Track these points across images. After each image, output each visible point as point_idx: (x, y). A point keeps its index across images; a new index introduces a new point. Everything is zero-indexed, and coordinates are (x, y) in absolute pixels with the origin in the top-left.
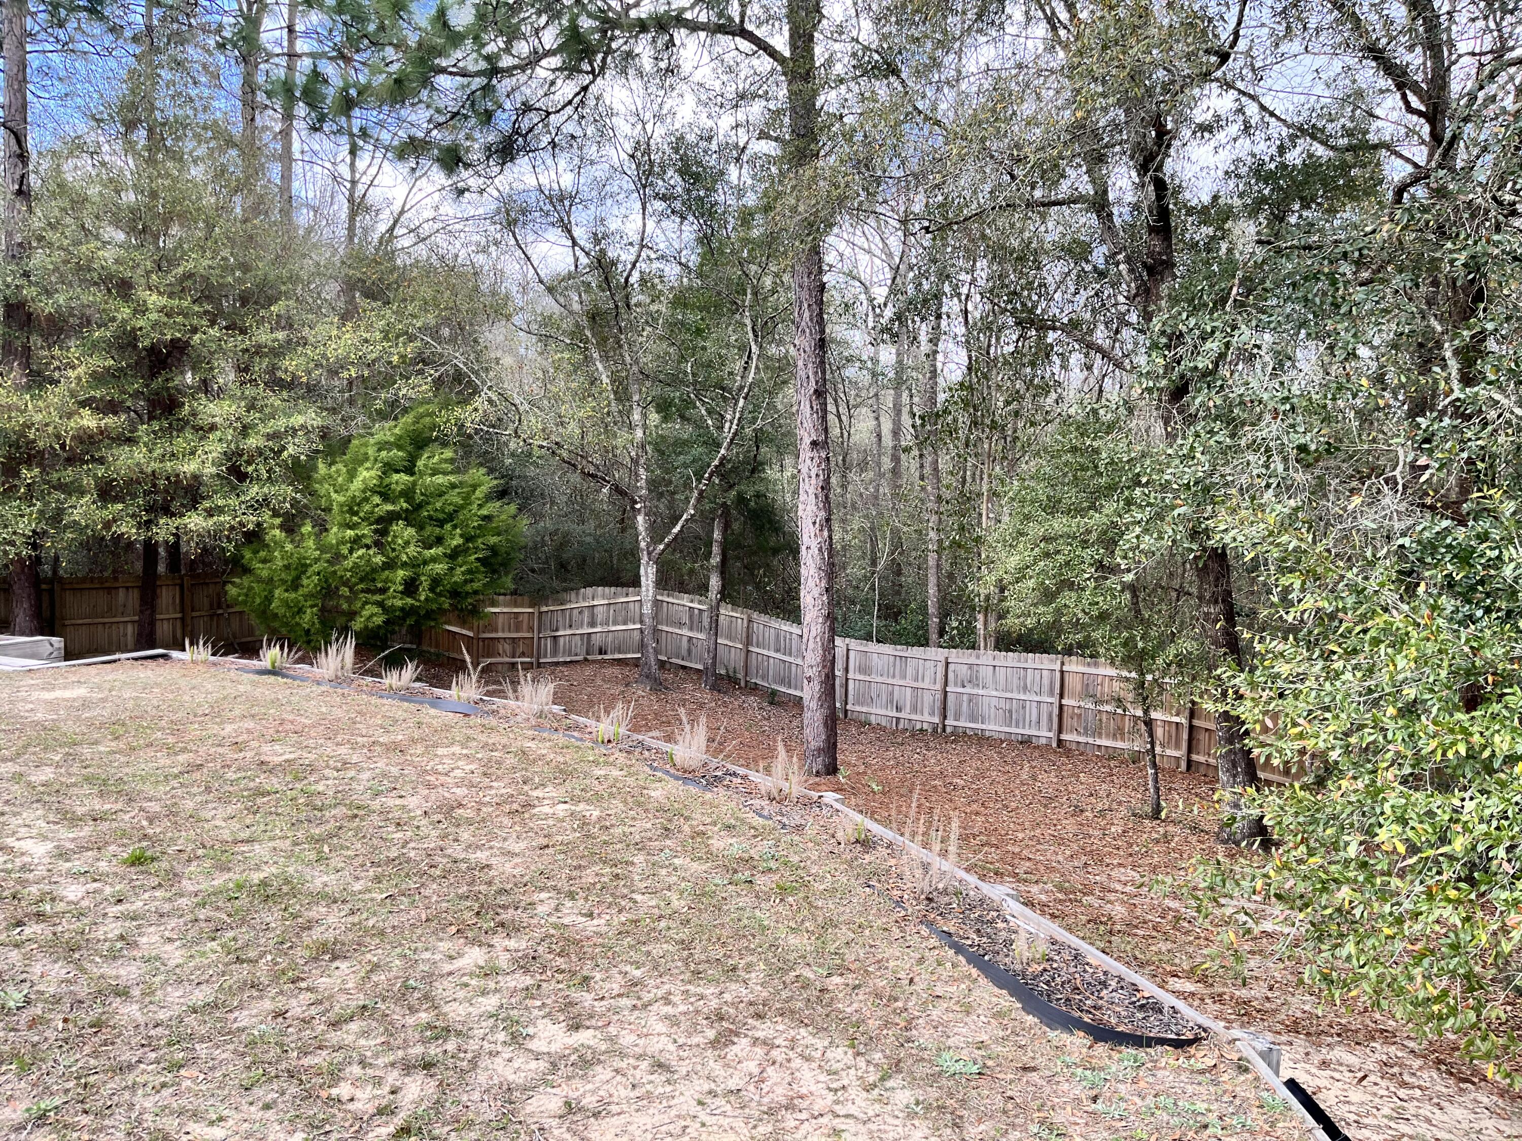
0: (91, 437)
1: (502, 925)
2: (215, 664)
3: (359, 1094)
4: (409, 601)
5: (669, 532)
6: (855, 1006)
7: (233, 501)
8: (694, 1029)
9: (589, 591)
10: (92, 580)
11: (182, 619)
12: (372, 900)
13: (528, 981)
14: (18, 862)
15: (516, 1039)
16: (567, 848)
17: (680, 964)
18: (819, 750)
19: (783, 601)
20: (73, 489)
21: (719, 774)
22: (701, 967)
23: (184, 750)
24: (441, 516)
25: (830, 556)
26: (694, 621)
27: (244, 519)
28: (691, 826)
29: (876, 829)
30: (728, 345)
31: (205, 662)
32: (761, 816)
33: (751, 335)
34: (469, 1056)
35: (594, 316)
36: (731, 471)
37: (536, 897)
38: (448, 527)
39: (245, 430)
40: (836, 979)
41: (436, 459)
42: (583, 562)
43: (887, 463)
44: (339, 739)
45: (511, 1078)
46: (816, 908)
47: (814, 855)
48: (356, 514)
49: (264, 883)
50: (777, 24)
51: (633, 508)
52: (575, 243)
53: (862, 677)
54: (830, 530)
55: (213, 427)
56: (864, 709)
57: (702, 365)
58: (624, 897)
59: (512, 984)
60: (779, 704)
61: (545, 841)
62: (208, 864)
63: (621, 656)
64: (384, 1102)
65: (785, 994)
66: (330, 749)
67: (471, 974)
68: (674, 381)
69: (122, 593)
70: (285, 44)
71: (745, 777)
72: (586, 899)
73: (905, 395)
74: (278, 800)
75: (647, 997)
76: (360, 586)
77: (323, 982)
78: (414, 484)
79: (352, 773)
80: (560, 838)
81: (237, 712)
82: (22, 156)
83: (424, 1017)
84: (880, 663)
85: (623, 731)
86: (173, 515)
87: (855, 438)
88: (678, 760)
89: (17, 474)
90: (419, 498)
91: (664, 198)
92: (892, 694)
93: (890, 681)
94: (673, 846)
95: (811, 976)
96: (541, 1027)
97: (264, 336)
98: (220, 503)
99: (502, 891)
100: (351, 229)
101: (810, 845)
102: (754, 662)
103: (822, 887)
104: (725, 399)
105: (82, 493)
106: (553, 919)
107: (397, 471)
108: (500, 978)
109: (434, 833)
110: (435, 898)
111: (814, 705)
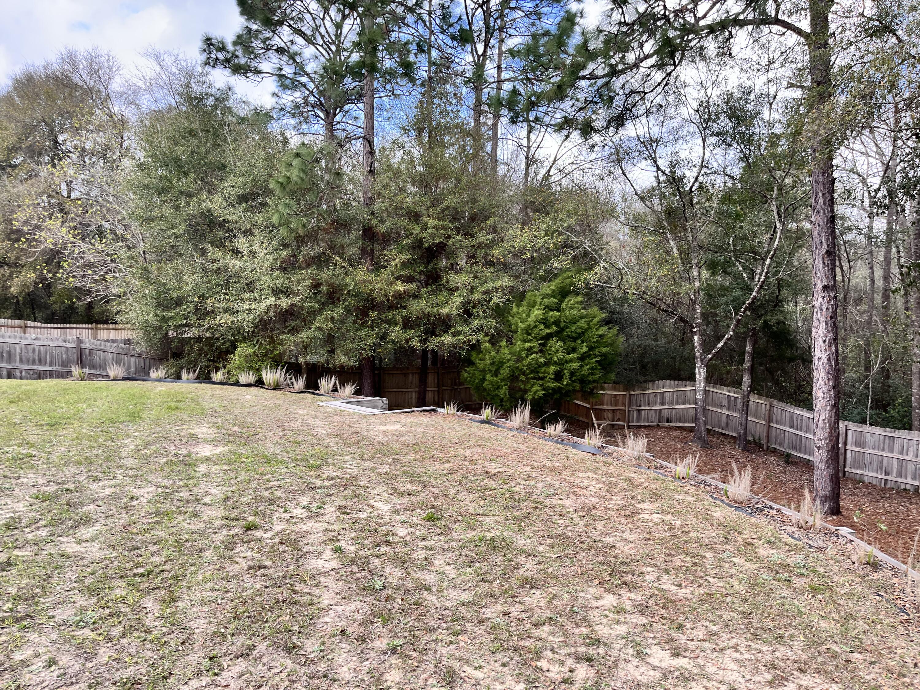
0: (400, 295)
1: (626, 583)
2: (458, 416)
3: (551, 668)
4: (558, 384)
5: (715, 346)
6: (873, 675)
7: (466, 329)
8: (756, 671)
9: (661, 382)
10: (397, 369)
11: (438, 391)
12: (550, 557)
13: (644, 620)
14: (376, 513)
15: (639, 655)
16: (662, 542)
17: (743, 627)
18: (826, 497)
19: (795, 393)
20: (392, 322)
21: (760, 506)
22: (758, 632)
23: (448, 462)
24: (575, 335)
25: (837, 363)
26: (731, 404)
27: (471, 337)
28: (743, 538)
29: (881, 556)
30: (758, 225)
31: (453, 415)
32: (793, 537)
33: (776, 217)
34: (613, 659)
35: (670, 213)
36: (760, 306)
37: (645, 569)
38: (579, 341)
39: (472, 290)
40: (857, 655)
41: (572, 302)
42: (656, 364)
43: (878, 298)
44: (525, 462)
45: (639, 678)
46: (839, 605)
47: (836, 569)
48: (530, 334)
49: (493, 539)
50: (803, 13)
51: (691, 331)
52: (658, 168)
53: (857, 449)
54: (837, 346)
55: (457, 289)
56: (859, 472)
57: (740, 239)
58: (701, 578)
59: (635, 621)
60: (793, 463)
61: (648, 536)
62: (464, 525)
63: (681, 425)
64: (566, 676)
65: (819, 659)
66: (520, 468)
67: (609, 610)
68: (720, 249)
69: (410, 376)
70: (496, 76)
71: (778, 510)
72: (676, 575)
73: (894, 250)
74: (496, 494)
75: (722, 645)
76: (531, 375)
77: (527, 600)
78: (560, 316)
79: (532, 483)
80: (657, 535)
81: (471, 443)
82: (372, 153)
83: (585, 631)
84: (873, 440)
85: (692, 472)
86: (437, 336)
87: (853, 282)
88: (730, 494)
89: (367, 315)
90: (562, 324)
91: (717, 135)
92: (882, 462)
93: (880, 453)
94: (732, 550)
95: (839, 651)
96: (654, 650)
97: (483, 237)
98: (460, 329)
99: (623, 563)
100: (527, 174)
101: (832, 562)
102: (774, 434)
103: (842, 591)
104: (756, 260)
105: (396, 324)
106: (656, 585)
107: (552, 310)
108: (626, 615)
109: (581, 523)
110: (584, 562)
111: (822, 466)
